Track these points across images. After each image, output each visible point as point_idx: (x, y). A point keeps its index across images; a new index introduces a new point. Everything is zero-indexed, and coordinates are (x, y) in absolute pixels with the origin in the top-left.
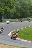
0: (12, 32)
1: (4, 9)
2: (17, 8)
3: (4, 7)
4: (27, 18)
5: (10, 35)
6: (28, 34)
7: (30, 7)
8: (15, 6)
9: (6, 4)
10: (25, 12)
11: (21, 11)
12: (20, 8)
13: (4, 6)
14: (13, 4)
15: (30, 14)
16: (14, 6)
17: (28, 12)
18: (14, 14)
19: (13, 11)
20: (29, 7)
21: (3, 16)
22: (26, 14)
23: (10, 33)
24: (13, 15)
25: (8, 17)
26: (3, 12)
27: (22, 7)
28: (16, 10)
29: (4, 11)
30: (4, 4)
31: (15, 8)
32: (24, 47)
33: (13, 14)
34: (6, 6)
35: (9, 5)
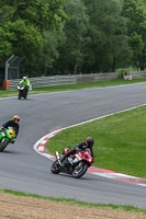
0: (51, 135)
1: (11, 31)
2: (70, 25)
3: (9, 23)
4: (119, 71)
5: (41, 148)
6: (124, 145)
8: (63, 18)
9: (20, 8)
10: (109, 43)
11: (89, 38)
12: (84, 28)
13: (13, 21)
14: (53, 9)
15: (131, 52)
16: (56, 16)
17: (120, 45)
18: (57, 55)
19: (55, 40)
20: (126, 20)
21: (7, 65)
22: (113, 51)
23: (42, 141)
24: (54, 57)
25: (30, 66)
26: (9, 44)
27: (92, 21)
28: (68, 36)
29: (11, 41)
30: (13, 10)
31: (62, 26)
32: (107, 203)
33: (52, 56)
34: (23, 17)
35: (35, 14)
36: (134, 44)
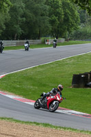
2: (13, 10)
4: (42, 39)
6: (44, 85)
7: (52, 7)
8: (9, 5)
10: (37, 21)
11: (24, 19)
12: (21, 11)
15: (50, 27)
16: (4, 4)
17: (44, 22)
18: (4, 28)
19: (3, 19)
20: (48, 7)
22: (40, 26)
27: (27, 7)
28: (12, 16)
31: (8, 10)
32: (33, 121)
36: (52, 22)
